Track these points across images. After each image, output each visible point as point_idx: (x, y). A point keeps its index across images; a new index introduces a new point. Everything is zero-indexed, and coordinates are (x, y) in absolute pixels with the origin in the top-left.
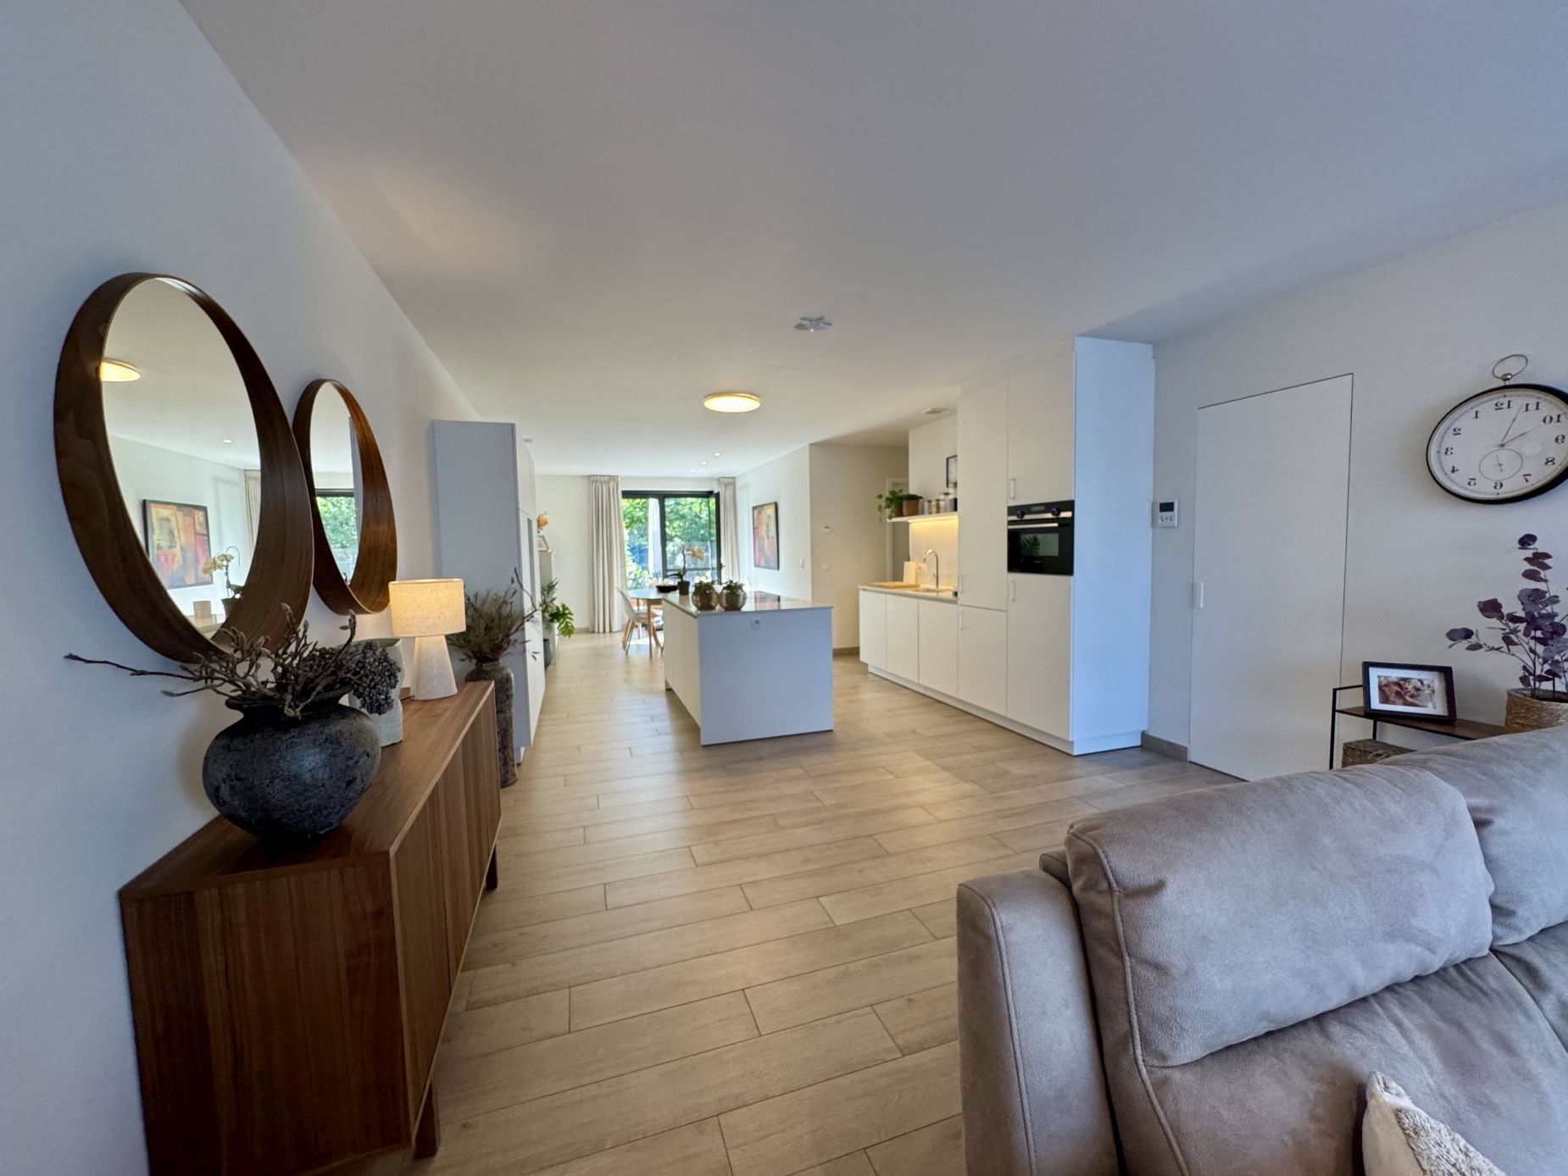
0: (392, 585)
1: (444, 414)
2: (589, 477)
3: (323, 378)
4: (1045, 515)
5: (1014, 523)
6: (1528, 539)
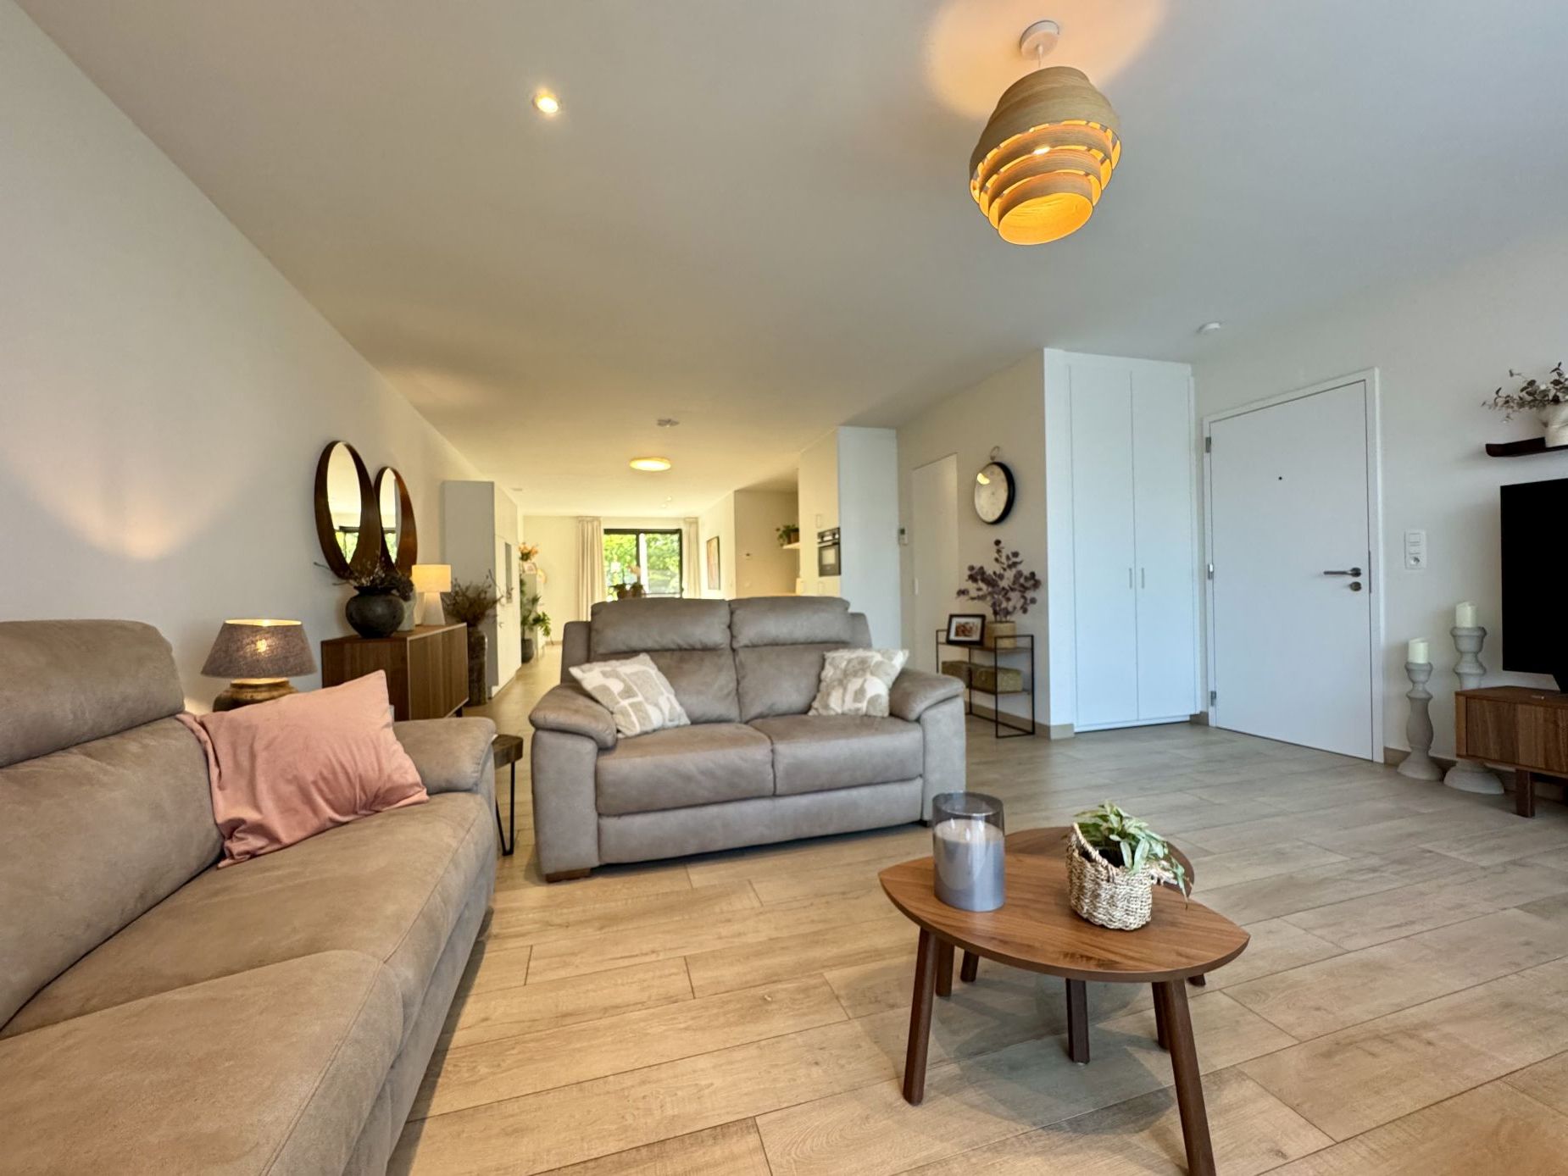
0: (414, 567)
1: (452, 476)
2: (577, 517)
3: (385, 466)
4: (830, 538)
5: (820, 543)
6: (998, 543)
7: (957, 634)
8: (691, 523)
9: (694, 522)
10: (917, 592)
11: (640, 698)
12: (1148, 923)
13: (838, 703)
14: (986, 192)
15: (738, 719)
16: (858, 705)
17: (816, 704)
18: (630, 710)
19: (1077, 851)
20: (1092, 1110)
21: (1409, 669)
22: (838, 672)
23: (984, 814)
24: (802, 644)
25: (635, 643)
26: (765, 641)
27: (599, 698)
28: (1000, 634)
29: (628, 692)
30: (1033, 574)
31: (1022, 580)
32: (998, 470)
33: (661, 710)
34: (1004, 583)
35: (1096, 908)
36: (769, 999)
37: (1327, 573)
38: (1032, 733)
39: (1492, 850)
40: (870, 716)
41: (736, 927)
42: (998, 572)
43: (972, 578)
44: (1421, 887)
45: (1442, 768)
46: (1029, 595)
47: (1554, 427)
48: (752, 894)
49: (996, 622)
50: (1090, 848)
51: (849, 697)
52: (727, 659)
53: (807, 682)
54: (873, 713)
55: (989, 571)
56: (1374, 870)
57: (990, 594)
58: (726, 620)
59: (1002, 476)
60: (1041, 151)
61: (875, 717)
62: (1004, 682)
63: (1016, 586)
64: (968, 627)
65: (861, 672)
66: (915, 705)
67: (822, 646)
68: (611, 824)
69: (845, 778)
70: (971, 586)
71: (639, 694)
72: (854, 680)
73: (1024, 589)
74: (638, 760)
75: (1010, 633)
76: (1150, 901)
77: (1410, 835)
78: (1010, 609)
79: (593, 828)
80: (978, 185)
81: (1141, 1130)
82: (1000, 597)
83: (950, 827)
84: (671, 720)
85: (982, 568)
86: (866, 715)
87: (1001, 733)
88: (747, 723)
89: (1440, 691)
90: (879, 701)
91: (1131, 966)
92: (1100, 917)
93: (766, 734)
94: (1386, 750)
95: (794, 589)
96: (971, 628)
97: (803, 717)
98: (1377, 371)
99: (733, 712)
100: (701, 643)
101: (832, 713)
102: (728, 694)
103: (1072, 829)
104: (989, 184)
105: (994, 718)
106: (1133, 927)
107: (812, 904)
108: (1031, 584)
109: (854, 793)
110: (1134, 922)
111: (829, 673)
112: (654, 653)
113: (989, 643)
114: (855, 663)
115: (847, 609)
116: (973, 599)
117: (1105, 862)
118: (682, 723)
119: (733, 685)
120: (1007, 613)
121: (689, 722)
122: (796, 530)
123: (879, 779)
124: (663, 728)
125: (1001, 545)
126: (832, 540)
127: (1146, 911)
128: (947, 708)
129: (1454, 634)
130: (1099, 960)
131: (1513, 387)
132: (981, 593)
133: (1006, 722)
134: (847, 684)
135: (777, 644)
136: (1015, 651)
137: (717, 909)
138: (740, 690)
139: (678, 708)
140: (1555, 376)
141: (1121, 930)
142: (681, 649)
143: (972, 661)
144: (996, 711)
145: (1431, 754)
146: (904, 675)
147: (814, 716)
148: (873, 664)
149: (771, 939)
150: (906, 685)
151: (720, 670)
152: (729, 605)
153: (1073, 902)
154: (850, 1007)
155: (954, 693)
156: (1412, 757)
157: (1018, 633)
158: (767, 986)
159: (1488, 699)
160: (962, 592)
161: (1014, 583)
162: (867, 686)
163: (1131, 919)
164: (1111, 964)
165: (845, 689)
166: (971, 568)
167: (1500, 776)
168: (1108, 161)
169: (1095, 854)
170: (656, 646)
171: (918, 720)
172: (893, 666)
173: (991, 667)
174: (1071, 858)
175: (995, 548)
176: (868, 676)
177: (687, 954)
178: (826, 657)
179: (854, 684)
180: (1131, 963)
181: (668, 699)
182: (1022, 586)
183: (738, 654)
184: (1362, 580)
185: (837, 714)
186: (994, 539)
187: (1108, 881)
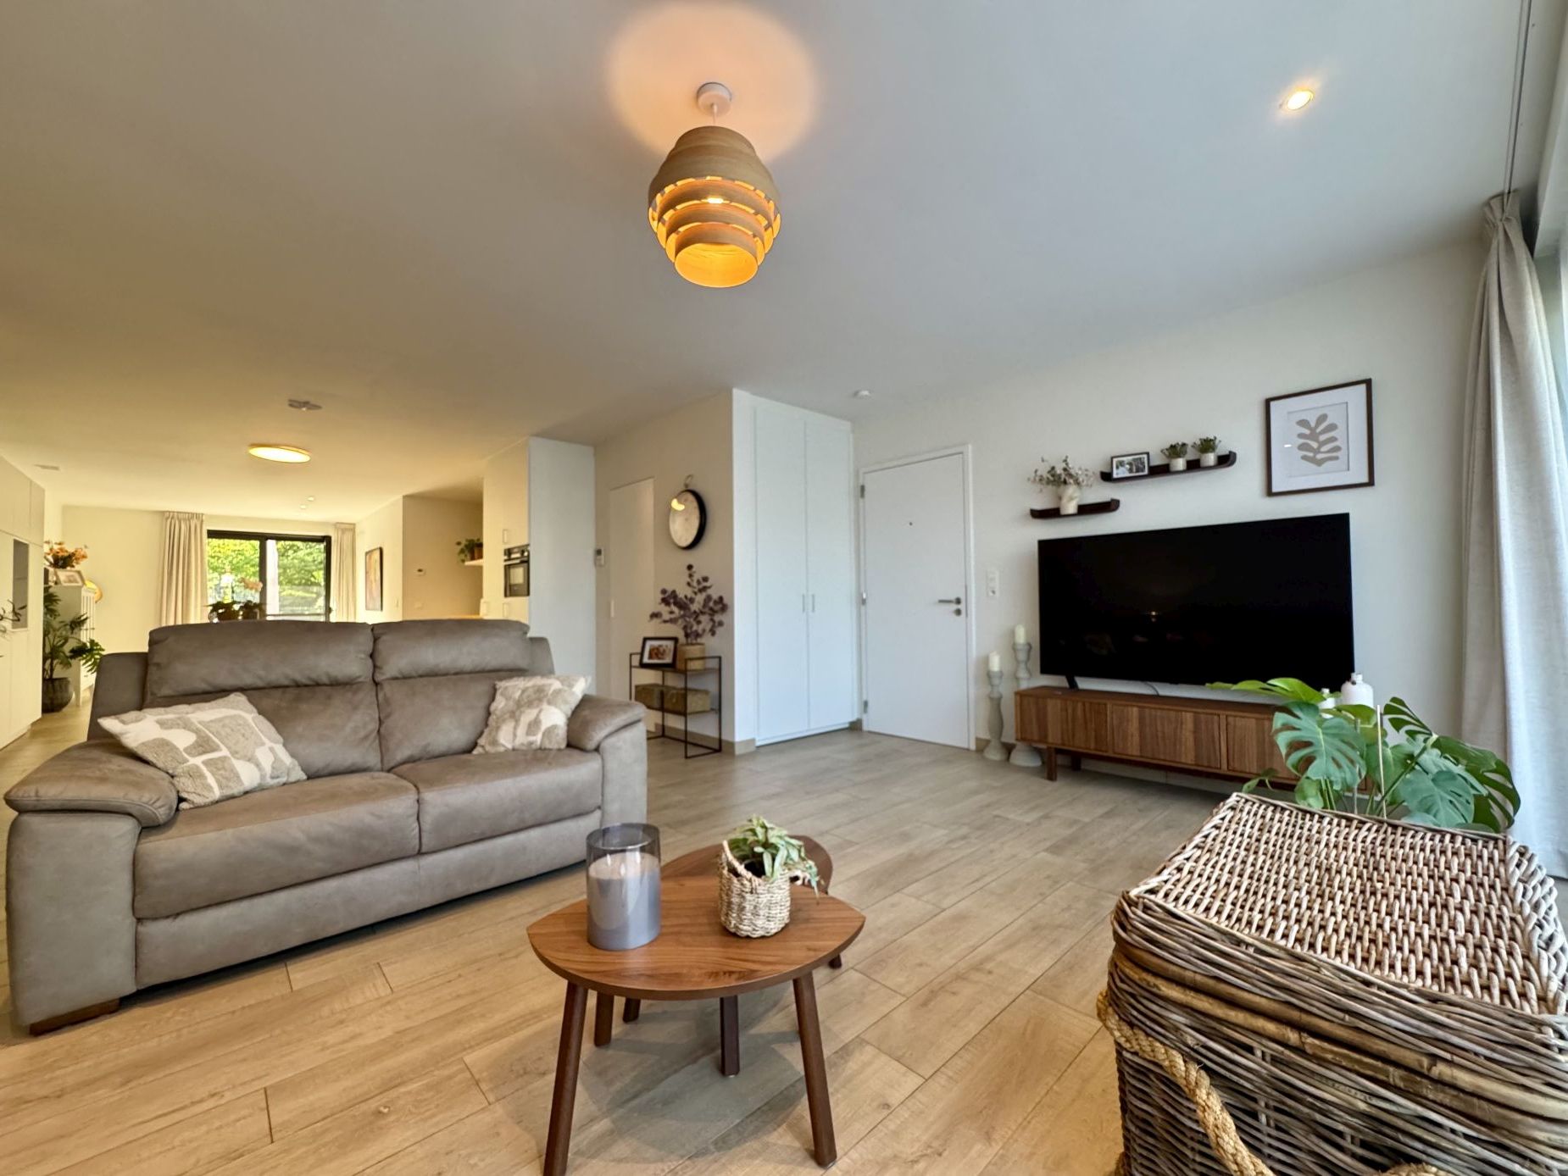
2: (164, 513)
4: (518, 555)
5: (506, 560)
6: (690, 567)
7: (650, 657)
8: (344, 531)
9: (350, 529)
10: (613, 614)
11: (224, 752)
12: (787, 925)
13: (508, 737)
14: (664, 224)
15: (379, 766)
16: (532, 738)
17: (482, 741)
18: (204, 769)
19: (726, 868)
20: (738, 1121)
21: (989, 675)
22: (511, 703)
23: (640, 845)
24: (470, 673)
25: (224, 680)
26: (420, 672)
27: (150, 757)
28: (691, 656)
29: (203, 745)
30: (721, 599)
31: (711, 604)
32: (691, 498)
33: (258, 765)
34: (695, 607)
35: (741, 921)
36: (386, 1110)
37: (941, 601)
38: (719, 750)
39: (1032, 809)
40: (545, 749)
41: (351, 1029)
42: (689, 596)
43: (665, 601)
44: (992, 846)
45: (1008, 749)
46: (717, 618)
47: (1064, 500)
48: (380, 981)
49: (688, 644)
50: (736, 864)
51: (521, 731)
52: (366, 696)
53: (472, 717)
54: (548, 746)
55: (681, 595)
56: (964, 837)
57: (683, 617)
58: (369, 648)
59: (695, 504)
60: (714, 201)
61: (550, 750)
62: (694, 703)
63: (707, 610)
64: (661, 649)
65: (536, 703)
66: (594, 734)
67: (493, 675)
68: (157, 930)
69: (512, 821)
70: (664, 609)
71: (222, 746)
72: (529, 711)
73: (713, 612)
74: (212, 835)
75: (698, 655)
76: (788, 904)
77: (988, 806)
78: (700, 631)
79: (127, 941)
80: (656, 215)
81: (779, 1126)
82: (692, 620)
83: (607, 864)
84: (272, 778)
85: (674, 592)
86: (540, 749)
87: (690, 753)
88: (389, 771)
89: (1006, 691)
90: (556, 731)
91: (767, 972)
92: (746, 929)
93: (410, 781)
94: (978, 740)
95: (477, 611)
96: (664, 651)
97: (466, 757)
98: (970, 447)
99: (373, 759)
100: (328, 675)
101: (502, 749)
102: (366, 737)
103: (721, 847)
104: (667, 217)
105: (683, 738)
106: (774, 931)
107: (460, 976)
108: (720, 607)
109: (522, 836)
110: (774, 927)
111: (500, 704)
112: (251, 692)
113: (680, 665)
114: (530, 691)
115: (526, 633)
116: (665, 622)
117: (749, 875)
118: (292, 779)
119: (374, 726)
120: (698, 635)
121: (305, 777)
122: (480, 545)
123: (552, 817)
124: (261, 788)
125: (694, 569)
126: (518, 558)
127: (785, 914)
128: (627, 735)
129: (1014, 648)
130: (740, 972)
131: (1044, 471)
132: (673, 616)
133: (695, 741)
134: (520, 716)
135: (436, 675)
136: (705, 672)
137: (326, 1011)
138: (382, 730)
139: (287, 759)
140: (1064, 465)
141: (763, 937)
142: (298, 685)
143: (666, 684)
144: (686, 731)
145: (1004, 740)
146: (585, 701)
147: (480, 755)
148: (551, 692)
149: (398, 1033)
150: (586, 713)
151: (355, 708)
152: (372, 630)
153: (723, 919)
154: (492, 1090)
155: (635, 718)
156: (993, 743)
157: (707, 655)
158: (385, 1094)
159: (1031, 696)
160: (655, 615)
161: (704, 606)
162: (542, 717)
163: (772, 925)
164: (752, 973)
165: (517, 721)
166: (664, 592)
167: (1039, 751)
168: (770, 229)
169: (741, 869)
170: (260, 684)
171: (597, 749)
172: (573, 693)
173: (681, 689)
174: (721, 875)
175: (687, 572)
176: (545, 706)
177: (267, 1084)
178: (497, 687)
179: (528, 716)
180: (769, 968)
181: (271, 749)
182: (711, 609)
183: (382, 689)
184: (962, 607)
185: (507, 751)
186: (687, 564)
187: (751, 892)
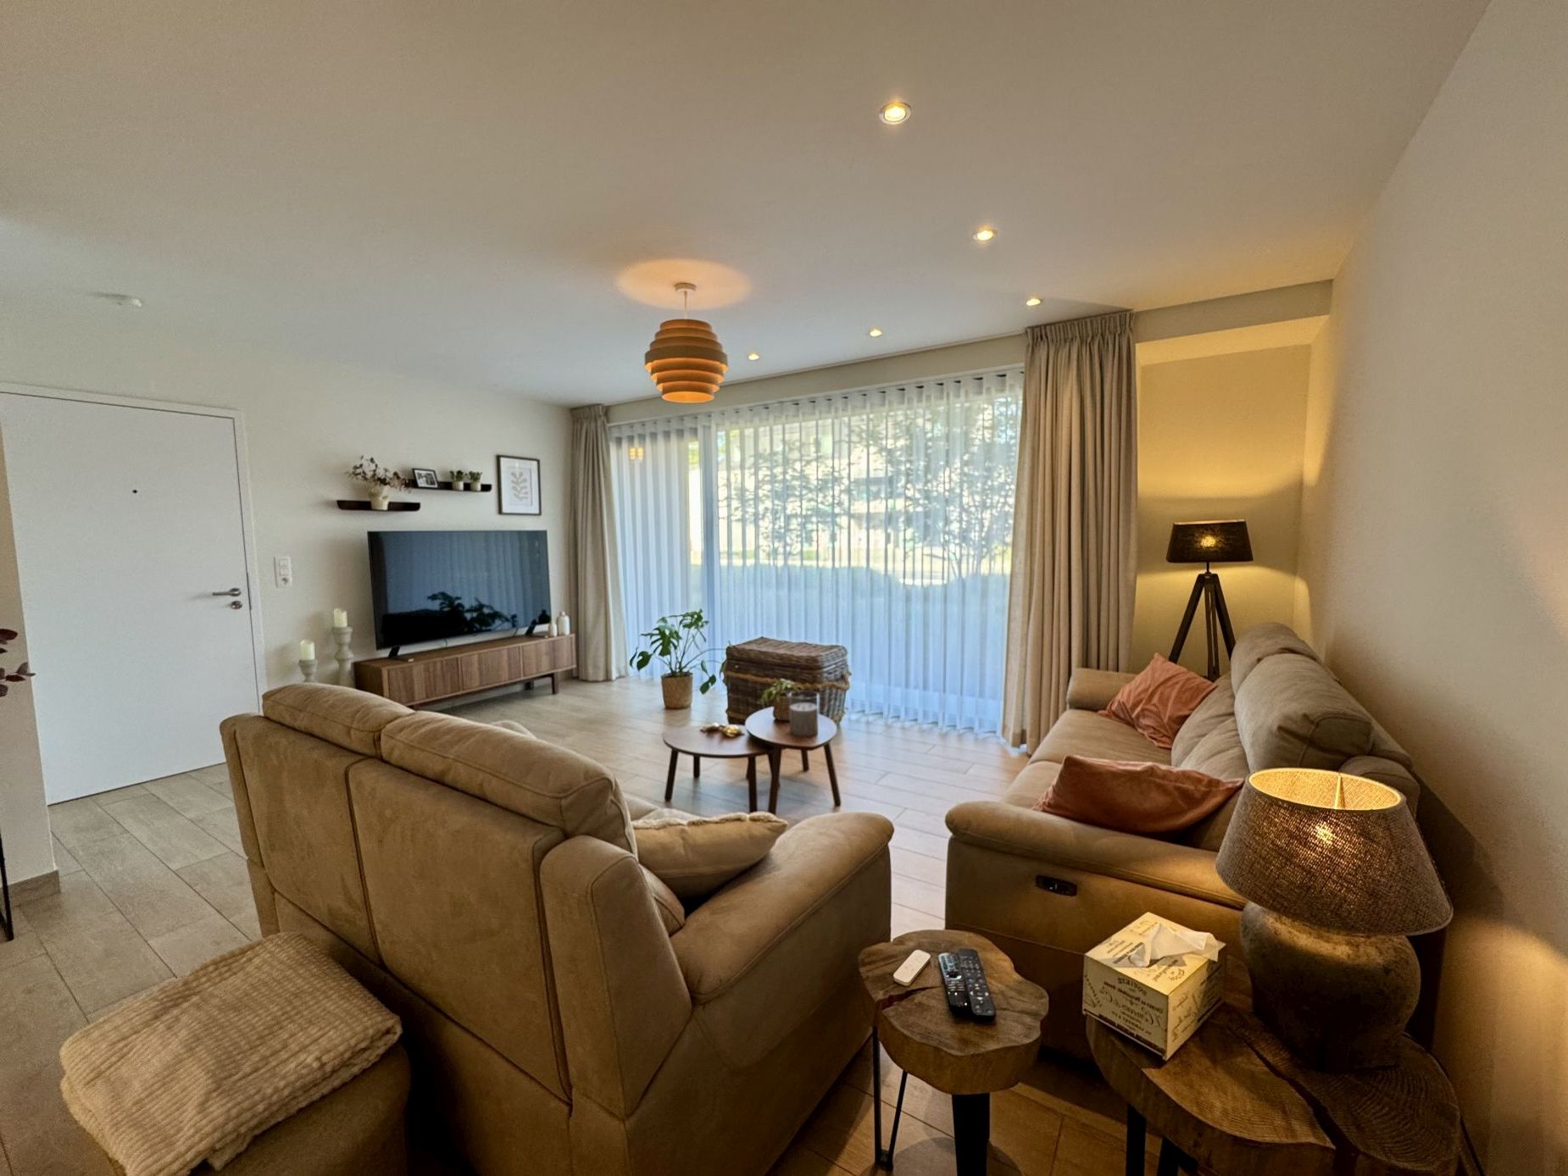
21: (302, 665)
37: (210, 594)
98: (243, 415)
129: (334, 633)
184: (243, 599)
